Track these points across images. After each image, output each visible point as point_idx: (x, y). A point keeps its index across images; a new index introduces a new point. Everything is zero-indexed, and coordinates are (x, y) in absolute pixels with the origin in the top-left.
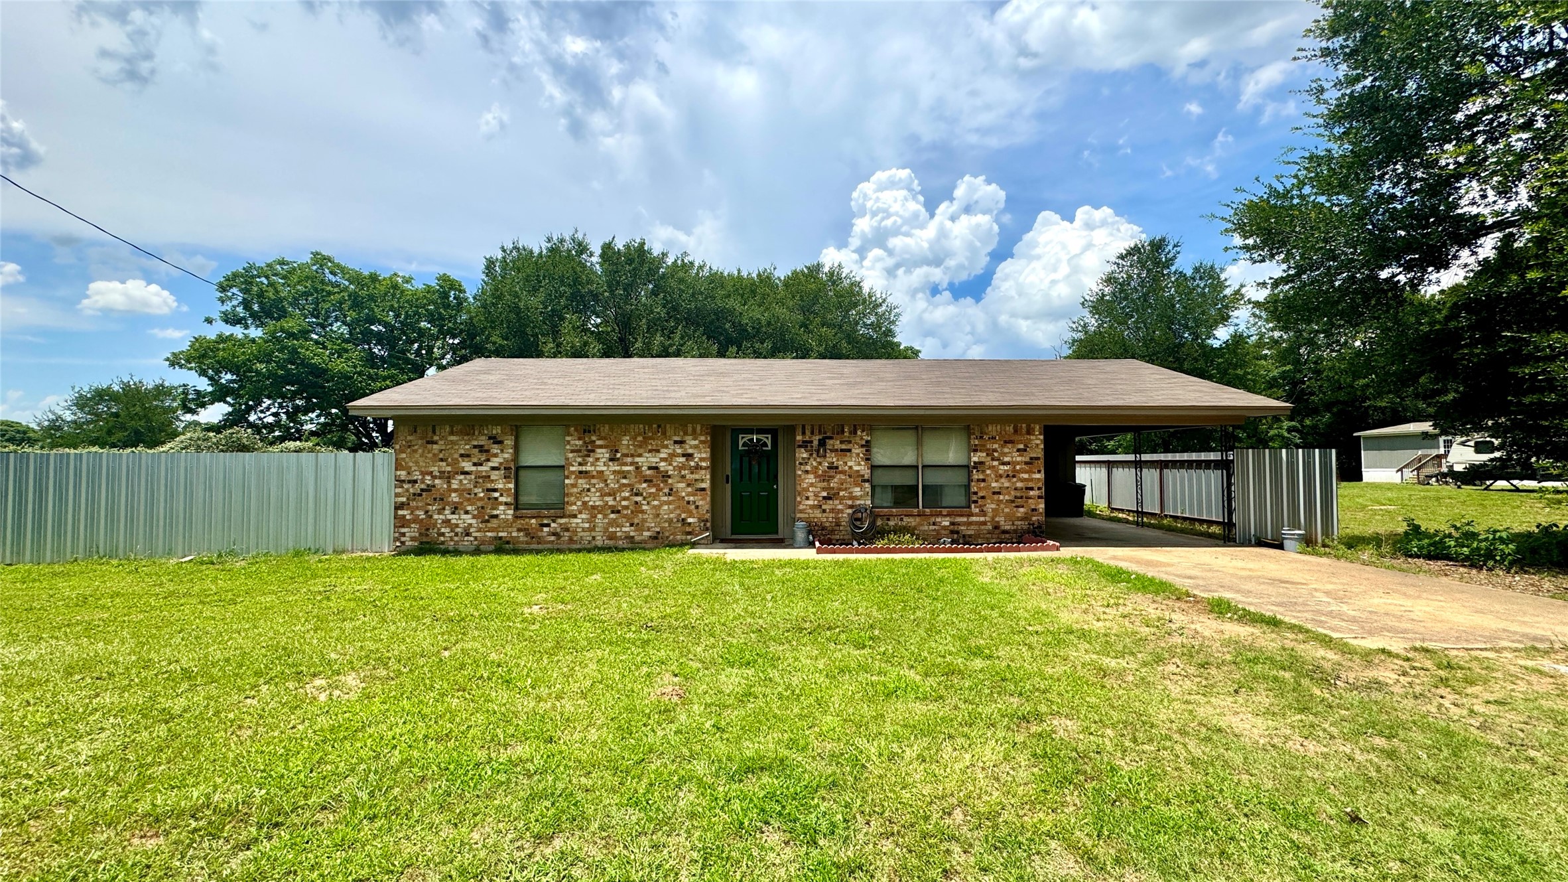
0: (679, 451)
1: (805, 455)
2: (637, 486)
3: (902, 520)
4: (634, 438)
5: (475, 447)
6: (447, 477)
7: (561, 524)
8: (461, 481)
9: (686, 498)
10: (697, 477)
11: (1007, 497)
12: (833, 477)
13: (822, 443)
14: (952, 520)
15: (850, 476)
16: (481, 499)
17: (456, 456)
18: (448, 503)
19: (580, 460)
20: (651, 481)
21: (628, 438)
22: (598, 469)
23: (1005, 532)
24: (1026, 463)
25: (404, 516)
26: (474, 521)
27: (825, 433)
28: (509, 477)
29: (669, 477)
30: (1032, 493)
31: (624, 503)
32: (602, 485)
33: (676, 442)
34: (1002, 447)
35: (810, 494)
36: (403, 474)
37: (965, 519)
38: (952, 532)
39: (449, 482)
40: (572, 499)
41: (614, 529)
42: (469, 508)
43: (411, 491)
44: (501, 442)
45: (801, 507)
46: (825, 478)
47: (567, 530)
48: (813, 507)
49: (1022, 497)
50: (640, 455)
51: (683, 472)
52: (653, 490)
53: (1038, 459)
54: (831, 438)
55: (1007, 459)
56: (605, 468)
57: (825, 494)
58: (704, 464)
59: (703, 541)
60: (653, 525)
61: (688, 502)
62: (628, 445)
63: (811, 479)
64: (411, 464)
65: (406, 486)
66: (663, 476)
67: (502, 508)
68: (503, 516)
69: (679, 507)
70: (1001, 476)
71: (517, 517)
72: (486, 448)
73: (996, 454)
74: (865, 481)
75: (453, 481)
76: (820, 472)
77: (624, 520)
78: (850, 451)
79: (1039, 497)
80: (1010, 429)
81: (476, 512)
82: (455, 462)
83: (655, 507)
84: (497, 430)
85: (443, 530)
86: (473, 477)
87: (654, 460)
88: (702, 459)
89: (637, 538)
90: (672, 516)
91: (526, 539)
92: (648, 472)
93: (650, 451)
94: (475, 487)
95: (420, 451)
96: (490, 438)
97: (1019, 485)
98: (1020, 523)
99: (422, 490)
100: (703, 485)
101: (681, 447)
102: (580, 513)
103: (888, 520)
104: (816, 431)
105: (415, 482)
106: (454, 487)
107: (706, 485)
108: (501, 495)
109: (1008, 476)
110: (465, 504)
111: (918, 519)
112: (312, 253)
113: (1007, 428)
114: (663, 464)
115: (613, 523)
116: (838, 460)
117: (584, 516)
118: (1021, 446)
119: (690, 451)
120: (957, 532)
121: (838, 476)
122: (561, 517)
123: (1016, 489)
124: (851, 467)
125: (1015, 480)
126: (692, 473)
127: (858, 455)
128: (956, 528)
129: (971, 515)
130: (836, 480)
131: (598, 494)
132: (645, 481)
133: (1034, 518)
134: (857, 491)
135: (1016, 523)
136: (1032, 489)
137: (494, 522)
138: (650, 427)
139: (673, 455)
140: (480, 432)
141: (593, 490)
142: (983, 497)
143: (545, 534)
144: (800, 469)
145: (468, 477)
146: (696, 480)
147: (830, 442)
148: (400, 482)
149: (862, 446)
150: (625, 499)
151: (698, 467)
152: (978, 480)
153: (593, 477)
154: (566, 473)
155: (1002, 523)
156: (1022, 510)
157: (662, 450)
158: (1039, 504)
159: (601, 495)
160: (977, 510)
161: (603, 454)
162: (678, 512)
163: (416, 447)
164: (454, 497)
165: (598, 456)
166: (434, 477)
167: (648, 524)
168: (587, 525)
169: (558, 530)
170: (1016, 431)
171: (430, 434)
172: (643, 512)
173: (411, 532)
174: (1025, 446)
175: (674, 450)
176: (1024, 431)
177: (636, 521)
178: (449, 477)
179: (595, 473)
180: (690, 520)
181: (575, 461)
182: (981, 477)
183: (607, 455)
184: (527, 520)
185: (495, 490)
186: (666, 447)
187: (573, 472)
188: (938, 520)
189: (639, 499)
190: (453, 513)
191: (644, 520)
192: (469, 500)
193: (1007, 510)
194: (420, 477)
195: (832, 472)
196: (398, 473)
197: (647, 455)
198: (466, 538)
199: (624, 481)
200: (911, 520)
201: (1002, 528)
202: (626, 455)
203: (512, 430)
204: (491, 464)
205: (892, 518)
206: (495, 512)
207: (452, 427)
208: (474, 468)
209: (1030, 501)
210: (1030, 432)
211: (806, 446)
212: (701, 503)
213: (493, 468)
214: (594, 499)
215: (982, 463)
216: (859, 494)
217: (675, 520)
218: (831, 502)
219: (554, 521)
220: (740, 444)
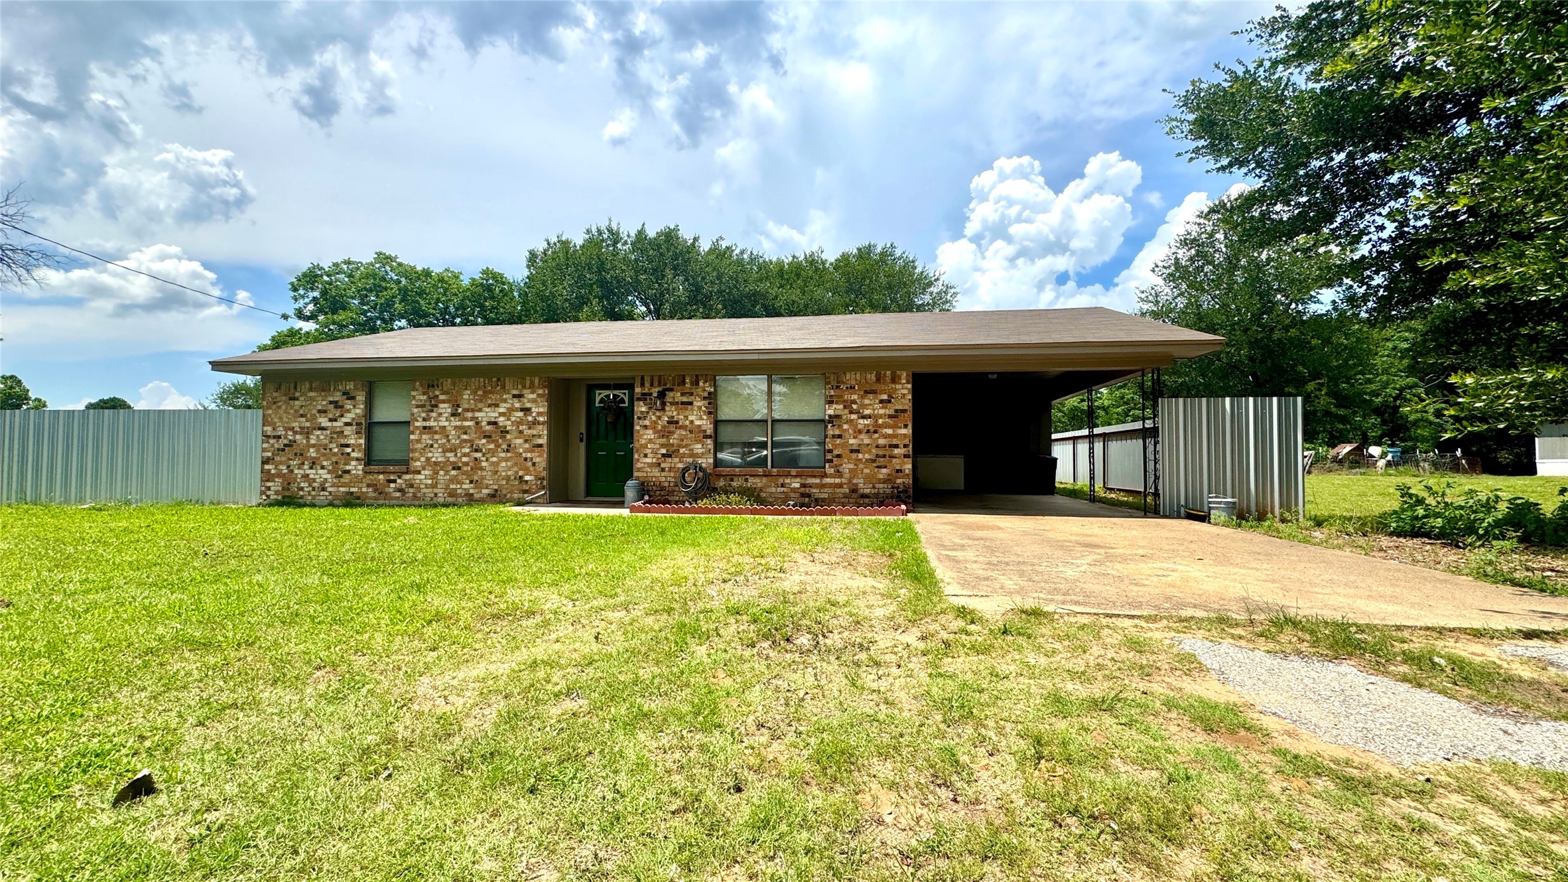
0: (517, 405)
1: (644, 409)
2: (477, 442)
3: (746, 480)
4: (474, 393)
5: (331, 403)
6: (307, 433)
7: (406, 480)
8: (318, 436)
9: (524, 455)
10: (535, 432)
11: (867, 456)
12: (673, 433)
13: (662, 395)
14: (803, 481)
15: (691, 432)
16: (335, 454)
17: (314, 412)
18: (307, 458)
19: (424, 415)
20: (490, 437)
21: (469, 392)
22: (441, 424)
23: (864, 496)
24: (890, 417)
25: (269, 470)
26: (329, 476)
27: (665, 385)
28: (360, 433)
29: (507, 432)
30: (896, 451)
31: (465, 459)
32: (444, 441)
33: (514, 396)
34: (862, 397)
35: (648, 451)
36: (268, 429)
37: (817, 481)
38: (803, 495)
39: (308, 438)
40: (417, 454)
41: (454, 486)
42: (325, 463)
43: (276, 446)
44: (353, 398)
45: (639, 465)
46: (665, 434)
47: (412, 486)
48: (651, 465)
49: (884, 456)
50: (480, 410)
51: (521, 428)
52: (492, 446)
53: (904, 411)
54: (671, 390)
55: (867, 412)
56: (447, 424)
57: (664, 451)
58: (541, 419)
59: (539, 500)
60: (491, 482)
61: (526, 459)
62: (469, 400)
63: (649, 434)
64: (276, 420)
65: (272, 441)
66: (502, 432)
67: (353, 463)
68: (354, 472)
69: (516, 464)
70: (860, 432)
71: (366, 472)
72: (340, 404)
73: (855, 407)
74: (706, 437)
75: (311, 437)
76: (660, 427)
77: (464, 477)
78: (691, 403)
79: (906, 456)
80: (872, 377)
81: (330, 468)
82: (314, 417)
83: (493, 464)
84: (350, 386)
85: (302, 485)
86: (329, 432)
87: (492, 414)
88: (539, 414)
89: (477, 496)
90: (509, 473)
91: (374, 495)
92: (488, 428)
93: (489, 406)
94: (331, 442)
95: (284, 407)
96: (344, 394)
97: (882, 441)
98: (881, 486)
99: (285, 445)
100: (540, 441)
101: (520, 402)
102: (424, 469)
103: (732, 480)
104: (656, 383)
105: (279, 437)
106: (312, 442)
107: (543, 441)
108: (353, 451)
109: (868, 431)
110: (322, 458)
111: (764, 480)
112: (376, 253)
113: (869, 376)
114: (502, 419)
115: (453, 480)
116: (678, 414)
117: (427, 472)
118: (885, 397)
119: (528, 405)
120: (809, 496)
121: (678, 432)
122: (407, 473)
123: (877, 447)
124: (692, 422)
125: (876, 436)
126: (530, 428)
127: (700, 408)
128: (807, 490)
129: (825, 475)
130: (675, 436)
131: (440, 450)
132: (485, 437)
133: (899, 481)
134: (698, 449)
135: (877, 486)
136: (896, 446)
137: (347, 477)
138: (490, 380)
139: (511, 410)
140: (335, 388)
141: (436, 446)
142: (839, 456)
143: (391, 490)
144: (638, 424)
145: (324, 432)
146: (533, 436)
147: (670, 395)
148: (267, 437)
149: (705, 398)
150: (465, 455)
151: (535, 423)
152: (834, 436)
153: (436, 433)
154: (411, 428)
155: (861, 485)
156: (884, 471)
157: (501, 405)
158: (905, 463)
159: (443, 452)
160: (832, 471)
161: (446, 409)
162: (515, 469)
163: (280, 404)
164: (312, 453)
165: (441, 411)
166: (295, 433)
167: (487, 482)
168: (430, 482)
169: (404, 486)
170: (878, 380)
171: (292, 390)
172: (482, 469)
173: (275, 486)
174: (889, 396)
175: (512, 404)
176: (888, 380)
177: (476, 478)
178: (308, 433)
179: (437, 429)
180: (527, 478)
181: (420, 416)
182: (837, 432)
183: (449, 410)
184: (376, 476)
185: (347, 446)
186: (505, 401)
187: (417, 428)
188: (788, 481)
189: (478, 455)
190: (311, 468)
191: (483, 478)
192: (324, 455)
193: (867, 471)
194: (283, 433)
195: (672, 428)
196: (265, 428)
197: (486, 409)
198: (322, 493)
199: (465, 437)
200: (757, 480)
201: (862, 491)
202: (467, 410)
203: (363, 385)
204: (344, 420)
205: (736, 479)
206: (348, 468)
207: (311, 383)
208: (329, 424)
209: (894, 460)
210: (895, 379)
211: (645, 399)
212: (538, 460)
213: (347, 424)
214: (437, 456)
215: (838, 417)
216: (700, 451)
217: (512, 478)
218: (669, 460)
219: (400, 477)
220: (597, 400)
